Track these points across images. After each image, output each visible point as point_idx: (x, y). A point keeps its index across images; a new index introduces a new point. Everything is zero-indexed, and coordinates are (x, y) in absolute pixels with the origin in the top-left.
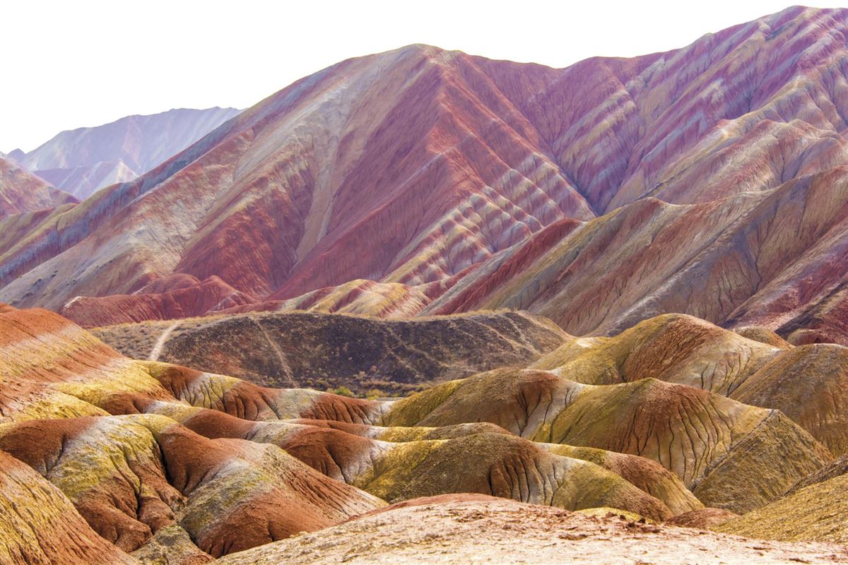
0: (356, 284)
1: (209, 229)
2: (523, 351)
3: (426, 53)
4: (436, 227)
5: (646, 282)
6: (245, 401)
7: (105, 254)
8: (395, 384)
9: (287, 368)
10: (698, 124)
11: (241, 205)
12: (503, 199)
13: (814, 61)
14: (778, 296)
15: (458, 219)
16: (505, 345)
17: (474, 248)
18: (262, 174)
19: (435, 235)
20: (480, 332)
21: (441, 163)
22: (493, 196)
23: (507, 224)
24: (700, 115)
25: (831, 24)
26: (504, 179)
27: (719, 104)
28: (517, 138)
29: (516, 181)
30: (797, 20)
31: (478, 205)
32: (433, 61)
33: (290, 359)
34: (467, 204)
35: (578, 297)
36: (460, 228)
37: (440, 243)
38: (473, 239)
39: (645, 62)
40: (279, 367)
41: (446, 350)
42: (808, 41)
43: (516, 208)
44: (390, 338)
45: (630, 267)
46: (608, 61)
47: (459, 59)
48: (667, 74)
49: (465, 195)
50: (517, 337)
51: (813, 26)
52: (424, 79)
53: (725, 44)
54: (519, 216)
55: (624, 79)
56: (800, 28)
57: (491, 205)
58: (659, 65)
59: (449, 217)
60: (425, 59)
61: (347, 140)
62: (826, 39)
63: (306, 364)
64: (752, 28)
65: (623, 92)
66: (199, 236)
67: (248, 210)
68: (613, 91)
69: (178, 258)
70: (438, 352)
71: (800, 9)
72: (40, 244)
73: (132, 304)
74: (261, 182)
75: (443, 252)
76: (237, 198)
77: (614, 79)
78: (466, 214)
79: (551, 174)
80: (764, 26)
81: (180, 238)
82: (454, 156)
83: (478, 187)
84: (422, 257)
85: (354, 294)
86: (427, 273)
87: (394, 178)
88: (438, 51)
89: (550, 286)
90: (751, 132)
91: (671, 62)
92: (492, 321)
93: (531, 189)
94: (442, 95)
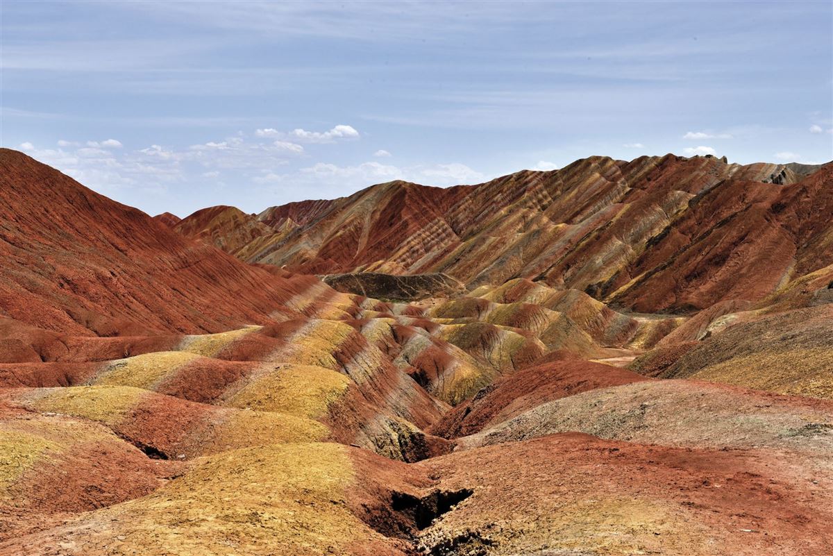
0: (381, 262)
1: (328, 242)
2: (445, 287)
3: (401, 183)
4: (405, 242)
5: (486, 263)
6: (381, 308)
7: (293, 251)
8: (401, 298)
9: (364, 292)
10: (493, 208)
11: (338, 234)
12: (428, 233)
13: (531, 189)
14: (531, 269)
15: (412, 240)
16: (439, 285)
17: (418, 250)
18: (345, 223)
19: (405, 246)
20: (430, 280)
21: (406, 221)
22: (424, 232)
23: (429, 242)
24: (494, 205)
25: (536, 176)
26: (428, 226)
27: (500, 202)
28: (432, 212)
29: (432, 227)
30: (525, 175)
31: (420, 235)
32: (403, 186)
33: (365, 289)
34: (415, 235)
35: (462, 268)
36: (413, 243)
37: (406, 249)
38: (417, 247)
39: (475, 187)
40: (362, 291)
41: (418, 286)
42: (530, 182)
43: (432, 236)
44: (399, 282)
45: (480, 258)
46: (463, 187)
47: (412, 185)
48: (483, 191)
49: (415, 231)
50: (443, 282)
51: (530, 177)
52: (400, 192)
53: (502, 182)
54: (433, 239)
55: (468, 193)
56: (526, 177)
57: (423, 235)
58: (480, 188)
59: (410, 239)
60: (401, 185)
61: (374, 212)
62: (535, 181)
63: (371, 291)
64: (511, 176)
65: (467, 197)
66: (324, 245)
67: (341, 236)
68: (464, 197)
69: (317, 252)
70: (416, 287)
71: (527, 171)
72: (270, 247)
73: (302, 268)
74: (345, 227)
75: (408, 251)
76: (337, 232)
77: (465, 193)
78: (415, 238)
79: (443, 225)
80: (514, 176)
81: (317, 245)
82: (411, 218)
83: (419, 229)
84: (400, 253)
85: (379, 266)
86: (402, 258)
87: (391, 225)
88: (405, 183)
89: (450, 265)
90: (511, 212)
91: (484, 187)
92: (434, 276)
93: (437, 230)
94: (407, 197)
